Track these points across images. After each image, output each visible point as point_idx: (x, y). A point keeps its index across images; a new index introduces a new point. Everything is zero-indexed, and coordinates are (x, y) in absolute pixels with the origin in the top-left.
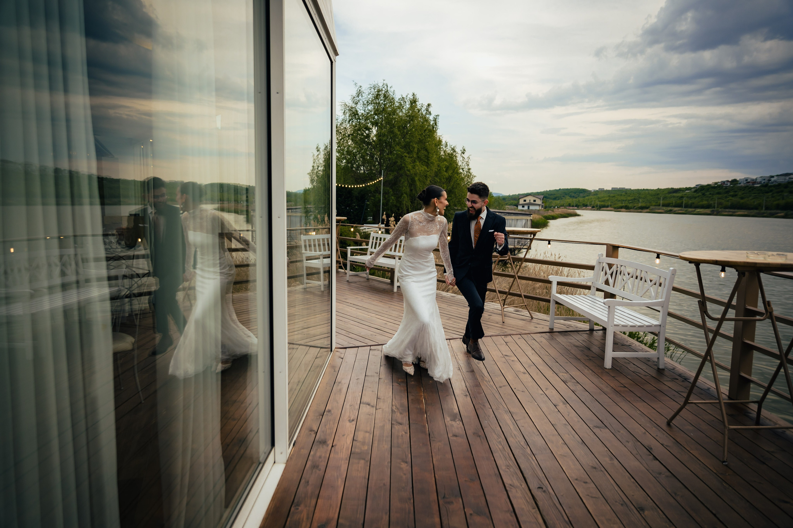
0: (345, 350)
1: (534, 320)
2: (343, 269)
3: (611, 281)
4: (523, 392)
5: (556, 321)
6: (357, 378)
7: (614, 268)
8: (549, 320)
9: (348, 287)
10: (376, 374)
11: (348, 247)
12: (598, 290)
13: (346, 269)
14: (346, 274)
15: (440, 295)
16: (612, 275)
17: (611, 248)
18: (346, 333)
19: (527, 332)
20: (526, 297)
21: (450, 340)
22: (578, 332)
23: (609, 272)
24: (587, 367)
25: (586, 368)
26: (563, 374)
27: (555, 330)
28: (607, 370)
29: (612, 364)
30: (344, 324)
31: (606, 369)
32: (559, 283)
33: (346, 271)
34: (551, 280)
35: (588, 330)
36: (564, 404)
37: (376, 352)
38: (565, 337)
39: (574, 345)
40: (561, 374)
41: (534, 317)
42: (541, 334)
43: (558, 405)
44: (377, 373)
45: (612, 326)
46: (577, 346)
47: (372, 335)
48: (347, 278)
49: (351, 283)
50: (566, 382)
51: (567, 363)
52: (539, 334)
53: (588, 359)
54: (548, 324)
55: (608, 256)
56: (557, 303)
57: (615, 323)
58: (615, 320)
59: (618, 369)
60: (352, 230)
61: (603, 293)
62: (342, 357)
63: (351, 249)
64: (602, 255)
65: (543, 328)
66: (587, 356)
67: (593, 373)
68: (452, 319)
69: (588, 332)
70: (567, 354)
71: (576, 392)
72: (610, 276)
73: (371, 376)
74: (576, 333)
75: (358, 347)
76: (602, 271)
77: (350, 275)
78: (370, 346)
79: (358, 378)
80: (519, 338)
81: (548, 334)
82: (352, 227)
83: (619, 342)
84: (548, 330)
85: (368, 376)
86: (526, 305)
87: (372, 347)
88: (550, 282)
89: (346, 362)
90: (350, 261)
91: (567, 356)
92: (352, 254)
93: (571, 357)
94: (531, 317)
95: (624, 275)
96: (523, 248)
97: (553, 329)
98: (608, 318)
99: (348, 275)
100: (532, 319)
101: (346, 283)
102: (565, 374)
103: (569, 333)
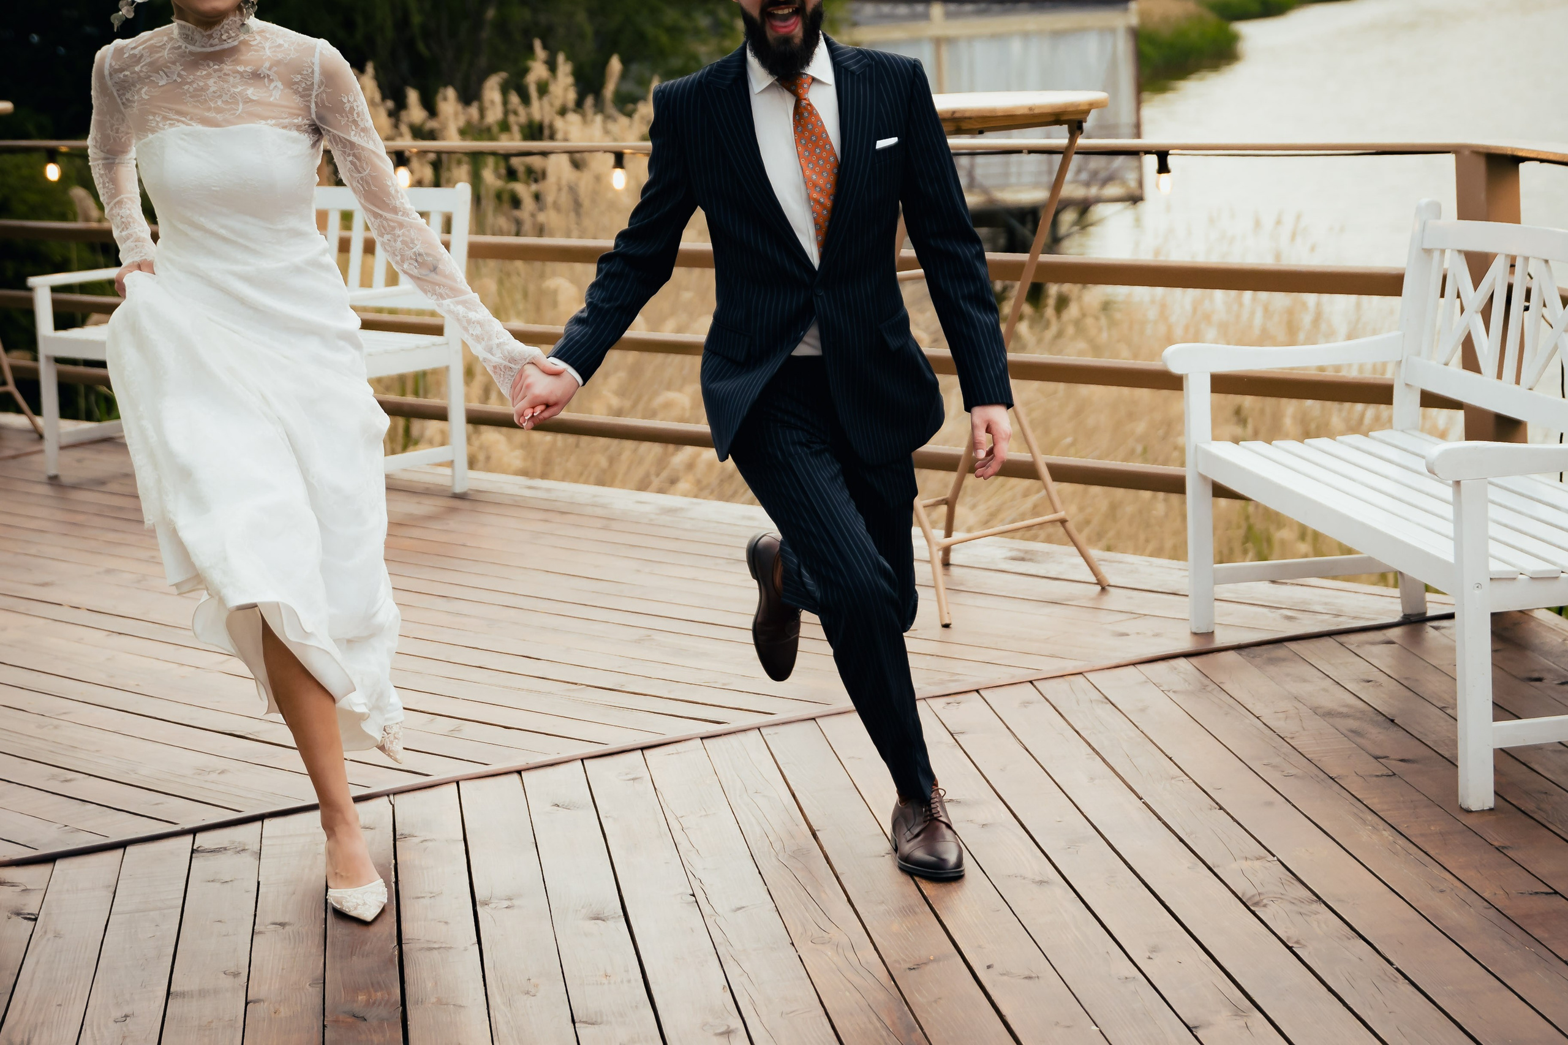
0: (43, 870)
1: (1115, 599)
2: (19, 411)
3: (1486, 348)
4: (1030, 978)
5: (1225, 590)
6: (118, 1014)
7: (1496, 277)
8: (1183, 589)
9: (60, 515)
10: (227, 982)
11: (33, 281)
12: (1430, 400)
13: (37, 409)
14: (41, 437)
15: (599, 512)
16: (1486, 313)
17: (1481, 165)
18: (53, 777)
19: (1070, 666)
20: (1061, 474)
21: (647, 753)
22: (1343, 639)
23: (1474, 299)
24: (1370, 817)
25: (1364, 822)
26: (1246, 865)
27: (1222, 639)
28: (1469, 820)
29: (1496, 783)
30: (40, 727)
31: (1469, 811)
32: (1222, 384)
33: (39, 421)
34: (1175, 369)
35: (1397, 618)
36: (1238, 1012)
37: (223, 864)
38: (1272, 670)
39: (1315, 710)
40: (1235, 866)
41: (1111, 578)
42: (1142, 667)
43: (1209, 1024)
44: (236, 975)
45: (1479, 586)
46: (1329, 714)
47: (201, 771)
48: (50, 460)
49: (75, 487)
50: (1256, 904)
51: (1270, 804)
52: (1131, 668)
53: (1386, 772)
54: (1182, 608)
55: (1464, 213)
56: (1219, 491)
57: (1495, 567)
58: (1494, 548)
59: (1529, 806)
60: (53, 172)
61: (1460, 415)
62: (32, 908)
63: (55, 289)
64: (1436, 209)
65: (1156, 635)
66: (1377, 758)
67: (1402, 841)
68: (658, 636)
69: (1395, 633)
70: (1277, 760)
71: (1304, 946)
72: (1479, 320)
73: (202, 993)
74: (1329, 642)
75: (123, 845)
76: (1442, 296)
77: (65, 441)
78: (194, 832)
79: (127, 1010)
80: (1026, 704)
81: (1182, 662)
82: (52, 156)
83: (1550, 670)
84: (1186, 644)
85: (182, 995)
86: (1063, 522)
87: (203, 839)
88: (1173, 382)
89: (57, 936)
90: (59, 360)
91: (1275, 767)
92: (65, 319)
93: (1293, 771)
94: (1099, 583)
95: (1545, 305)
96: (1098, 200)
97: (1210, 635)
98: (1458, 540)
99: (50, 445)
100: (1103, 589)
101: (45, 490)
102: (1257, 864)
103: (1293, 646)
